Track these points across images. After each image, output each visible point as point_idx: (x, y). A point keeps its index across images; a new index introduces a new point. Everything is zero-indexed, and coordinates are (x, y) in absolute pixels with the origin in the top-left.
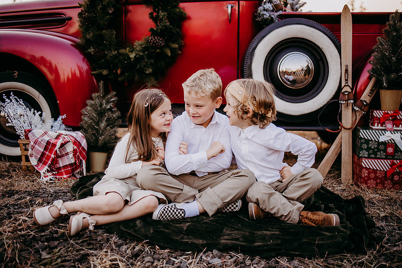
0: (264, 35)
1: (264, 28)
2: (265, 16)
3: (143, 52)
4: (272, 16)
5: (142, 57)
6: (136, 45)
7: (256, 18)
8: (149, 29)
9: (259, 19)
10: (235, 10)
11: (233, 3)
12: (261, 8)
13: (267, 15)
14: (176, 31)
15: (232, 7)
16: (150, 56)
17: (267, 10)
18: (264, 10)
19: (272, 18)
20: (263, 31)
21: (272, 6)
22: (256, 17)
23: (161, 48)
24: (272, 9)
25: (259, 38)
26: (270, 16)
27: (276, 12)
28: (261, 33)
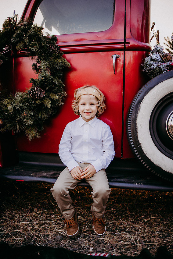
0: (152, 86)
1: (151, 79)
2: (152, 67)
3: (23, 103)
4: (161, 67)
5: (22, 109)
6: (17, 96)
7: (143, 69)
8: (30, 80)
9: (145, 70)
10: (120, 60)
11: (118, 53)
12: (148, 58)
13: (154, 65)
14: (58, 81)
15: (117, 58)
16: (30, 108)
17: (154, 60)
18: (152, 60)
19: (160, 69)
20: (149, 82)
21: (160, 57)
22: (142, 67)
23: (41, 99)
24: (160, 59)
25: (146, 90)
26: (158, 66)
27: (165, 63)
28: (147, 84)
